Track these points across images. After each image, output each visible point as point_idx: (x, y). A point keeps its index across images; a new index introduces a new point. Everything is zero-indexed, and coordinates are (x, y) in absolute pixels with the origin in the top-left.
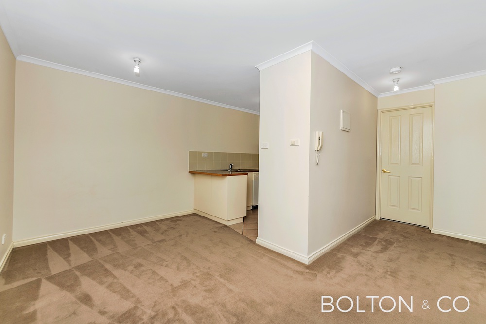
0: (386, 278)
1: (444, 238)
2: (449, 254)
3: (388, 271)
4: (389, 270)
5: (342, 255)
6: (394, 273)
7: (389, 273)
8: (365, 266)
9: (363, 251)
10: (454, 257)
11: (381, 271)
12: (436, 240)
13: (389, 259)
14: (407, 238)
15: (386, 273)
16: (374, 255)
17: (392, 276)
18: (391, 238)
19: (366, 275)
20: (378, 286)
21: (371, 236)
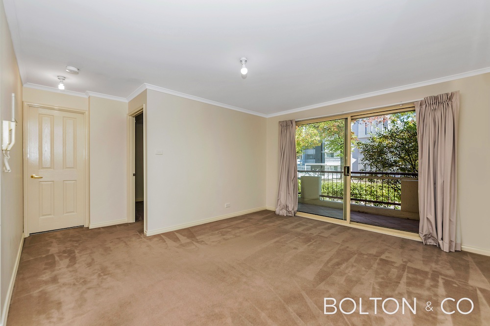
0: (105, 279)
1: (102, 230)
2: (117, 238)
3: (99, 274)
4: (99, 272)
5: (38, 291)
6: (104, 271)
7: (102, 274)
8: (76, 283)
9: (55, 273)
10: (121, 239)
11: (95, 277)
12: (99, 233)
13: (87, 264)
14: (79, 241)
15: (99, 276)
16: (70, 269)
17: (106, 275)
18: (66, 248)
19: (89, 288)
20: (108, 288)
21: (44, 256)
